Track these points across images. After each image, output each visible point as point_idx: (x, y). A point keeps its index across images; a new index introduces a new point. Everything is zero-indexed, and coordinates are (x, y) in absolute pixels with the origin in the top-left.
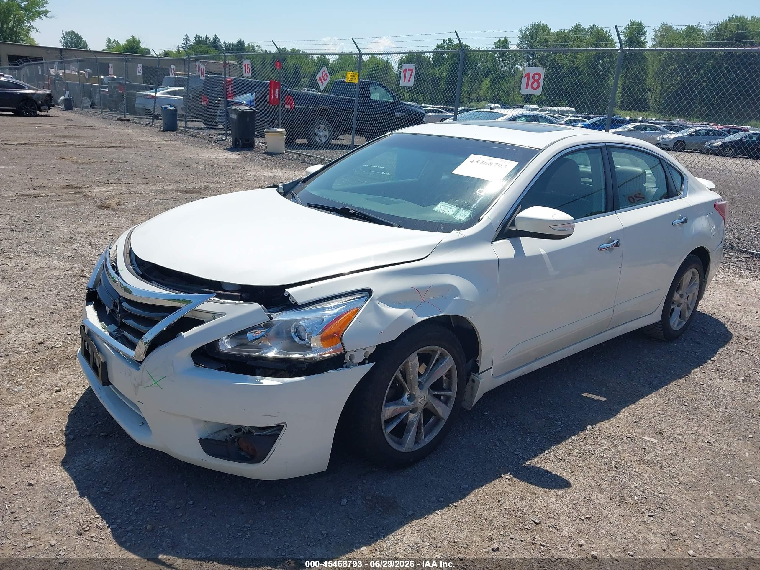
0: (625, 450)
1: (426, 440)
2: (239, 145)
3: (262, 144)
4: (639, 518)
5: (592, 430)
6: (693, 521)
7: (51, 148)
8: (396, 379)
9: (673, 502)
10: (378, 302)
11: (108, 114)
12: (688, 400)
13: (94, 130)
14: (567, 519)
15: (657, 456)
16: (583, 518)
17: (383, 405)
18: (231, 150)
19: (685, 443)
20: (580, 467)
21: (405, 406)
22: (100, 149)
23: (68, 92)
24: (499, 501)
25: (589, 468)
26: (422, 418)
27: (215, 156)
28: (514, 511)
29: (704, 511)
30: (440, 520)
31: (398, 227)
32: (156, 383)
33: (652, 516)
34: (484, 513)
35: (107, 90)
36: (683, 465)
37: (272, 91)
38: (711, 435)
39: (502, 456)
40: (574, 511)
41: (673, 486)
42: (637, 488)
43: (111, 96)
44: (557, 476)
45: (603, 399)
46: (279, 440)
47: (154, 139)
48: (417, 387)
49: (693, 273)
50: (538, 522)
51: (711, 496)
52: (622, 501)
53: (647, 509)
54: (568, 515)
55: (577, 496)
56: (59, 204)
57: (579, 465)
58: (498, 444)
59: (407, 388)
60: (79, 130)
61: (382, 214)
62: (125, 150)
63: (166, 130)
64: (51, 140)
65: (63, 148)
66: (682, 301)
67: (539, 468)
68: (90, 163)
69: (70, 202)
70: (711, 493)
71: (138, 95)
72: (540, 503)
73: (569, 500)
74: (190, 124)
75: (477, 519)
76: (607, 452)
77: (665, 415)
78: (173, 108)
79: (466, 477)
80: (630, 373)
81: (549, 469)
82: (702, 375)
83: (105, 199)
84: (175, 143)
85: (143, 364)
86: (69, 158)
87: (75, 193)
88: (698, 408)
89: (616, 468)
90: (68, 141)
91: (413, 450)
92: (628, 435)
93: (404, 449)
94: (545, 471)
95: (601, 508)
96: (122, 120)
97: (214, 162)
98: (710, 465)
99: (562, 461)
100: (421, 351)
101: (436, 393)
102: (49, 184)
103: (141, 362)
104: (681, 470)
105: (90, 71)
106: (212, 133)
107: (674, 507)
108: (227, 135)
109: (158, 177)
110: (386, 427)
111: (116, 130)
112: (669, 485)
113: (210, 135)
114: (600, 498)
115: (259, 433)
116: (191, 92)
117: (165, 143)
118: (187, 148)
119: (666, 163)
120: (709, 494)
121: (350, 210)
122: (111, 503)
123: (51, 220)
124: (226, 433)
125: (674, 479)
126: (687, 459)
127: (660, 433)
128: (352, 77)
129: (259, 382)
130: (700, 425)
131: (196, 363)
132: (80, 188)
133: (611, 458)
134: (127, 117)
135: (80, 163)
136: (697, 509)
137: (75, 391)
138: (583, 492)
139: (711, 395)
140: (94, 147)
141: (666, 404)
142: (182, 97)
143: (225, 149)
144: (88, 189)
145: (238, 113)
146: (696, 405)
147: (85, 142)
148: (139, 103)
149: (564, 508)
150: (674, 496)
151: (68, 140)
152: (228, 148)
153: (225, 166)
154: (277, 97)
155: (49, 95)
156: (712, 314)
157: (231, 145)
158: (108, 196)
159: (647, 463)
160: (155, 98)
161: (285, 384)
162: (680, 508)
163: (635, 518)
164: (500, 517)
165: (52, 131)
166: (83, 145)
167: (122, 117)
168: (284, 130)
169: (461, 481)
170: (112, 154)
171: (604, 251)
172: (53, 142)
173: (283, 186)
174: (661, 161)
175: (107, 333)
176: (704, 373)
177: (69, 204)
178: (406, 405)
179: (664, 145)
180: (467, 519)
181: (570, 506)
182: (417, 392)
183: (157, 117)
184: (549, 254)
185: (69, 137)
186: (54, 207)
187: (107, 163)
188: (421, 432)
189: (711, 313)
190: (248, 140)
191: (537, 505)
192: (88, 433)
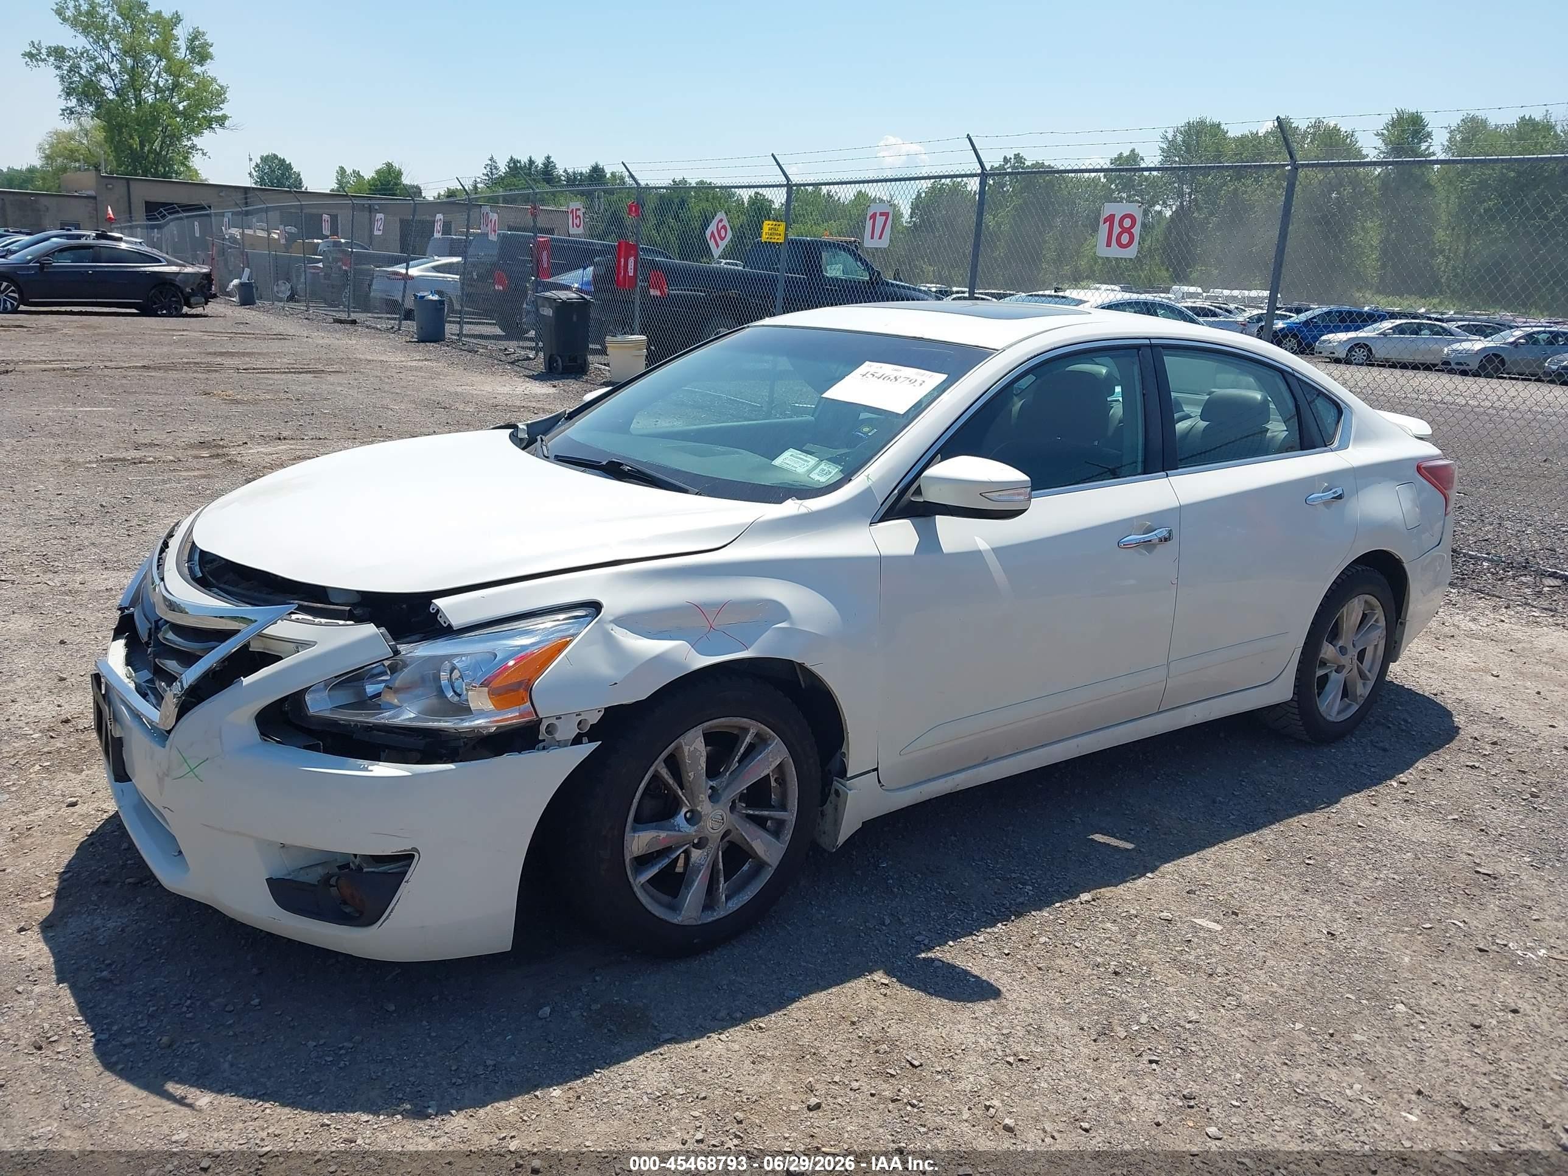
0: (1148, 941)
1: (730, 904)
2: (556, 369)
3: (603, 367)
4: (1127, 1064)
5: (1093, 903)
6: (1238, 1076)
7: (191, 375)
8: (656, 776)
9: (1210, 1038)
10: (612, 626)
11: (319, 310)
12: (1318, 855)
13: (283, 341)
14: (980, 1061)
15: (1209, 955)
16: (1011, 1059)
17: (628, 829)
18: (539, 378)
19: (1278, 933)
20: (1040, 969)
21: (679, 833)
22: (284, 376)
23: (247, 271)
24: (853, 1023)
25: (1060, 972)
26: (721, 860)
27: (506, 389)
28: (875, 1043)
29: (1271, 1059)
30: (724, 1052)
31: (696, 494)
32: (192, 770)
33: (1157, 1062)
34: (816, 1043)
35: (320, 265)
36: (1258, 972)
37: (622, 260)
38: (1341, 921)
39: (887, 943)
40: (998, 1047)
41: (1222, 1010)
42: (1144, 1010)
43: (327, 276)
44: (988, 983)
45: (1130, 846)
46: (407, 882)
47: (396, 358)
48: (704, 797)
49: (1366, 602)
50: (916, 1063)
51: (1296, 1033)
52: (1105, 1033)
53: (1150, 1049)
54: (984, 1054)
55: (1016, 1021)
56: (174, 476)
57: (1039, 965)
58: (887, 922)
59: (684, 798)
60: (256, 341)
61: (677, 473)
62: (331, 378)
63: (422, 340)
64: (195, 361)
65: (214, 375)
66: (1345, 660)
67: (953, 967)
68: (256, 402)
69: (196, 473)
70: (1298, 1026)
71: (377, 274)
72: (934, 1030)
73: (997, 1028)
74: (467, 329)
75: (795, 1053)
76: (1108, 946)
77: (1258, 881)
78: (436, 298)
79: (801, 978)
80: (1214, 802)
81: (976, 971)
82: (1369, 810)
83: (264, 467)
84: (435, 364)
85: (172, 735)
86: (220, 392)
87: (211, 456)
88: (1334, 871)
89: (1116, 973)
90: (228, 362)
91: (700, 923)
92: (1165, 914)
93: (680, 918)
94: (966, 973)
95: (1055, 1045)
96: (340, 322)
97: (501, 400)
98: (1317, 974)
99: (1009, 957)
100: (711, 728)
101: (751, 812)
102: (167, 440)
103: (169, 732)
104: (1250, 982)
105: (293, 230)
106: (512, 345)
107: (1210, 1048)
108: (537, 350)
109: (380, 427)
110: (638, 871)
111: (326, 341)
112: (1214, 1008)
113: (506, 349)
114: (1057, 1025)
115: (373, 870)
116: (474, 265)
117: (414, 364)
118: (453, 375)
119: (1298, 379)
120: (1293, 1029)
121: (622, 464)
122: (110, 997)
123: (151, 504)
124: (321, 871)
125: (1229, 998)
126: (1271, 963)
127: (1234, 913)
128: (773, 231)
129: (366, 770)
130: (1324, 902)
131: (262, 734)
132: (223, 447)
133: (1113, 956)
134: (353, 316)
135: (237, 402)
136: (1257, 1053)
137: (104, 806)
138: (1031, 1015)
139: (1372, 846)
140: (274, 373)
141: (1269, 860)
142: (458, 277)
143: (527, 376)
144: (238, 449)
145: (554, 304)
146: (1331, 864)
147: (260, 363)
148: (378, 290)
149: (981, 1040)
150: (1217, 1028)
151: (229, 360)
152: (535, 373)
153: (519, 407)
154: (631, 274)
155: (208, 277)
156: (1436, 695)
157: (542, 368)
158: (273, 462)
159: (1183, 968)
160: (406, 277)
161: (415, 776)
162: (1221, 1050)
163: (1119, 1064)
164: (843, 1052)
165: (203, 343)
166: (254, 369)
167: (343, 316)
168: (644, 337)
169: (789, 985)
170: (304, 384)
171: (1129, 550)
172: (198, 363)
173: (528, 425)
174: (1286, 375)
175: (132, 686)
176: (1374, 805)
177: (194, 476)
178: (679, 831)
179: (1458, 364)
180: (777, 1053)
181: (994, 1038)
182: (705, 807)
183: (408, 315)
184: (996, 550)
185: (232, 354)
186: (164, 482)
187: (288, 402)
188: (718, 888)
189: (1435, 692)
190: (575, 360)
191: (928, 1033)
192: (102, 878)
